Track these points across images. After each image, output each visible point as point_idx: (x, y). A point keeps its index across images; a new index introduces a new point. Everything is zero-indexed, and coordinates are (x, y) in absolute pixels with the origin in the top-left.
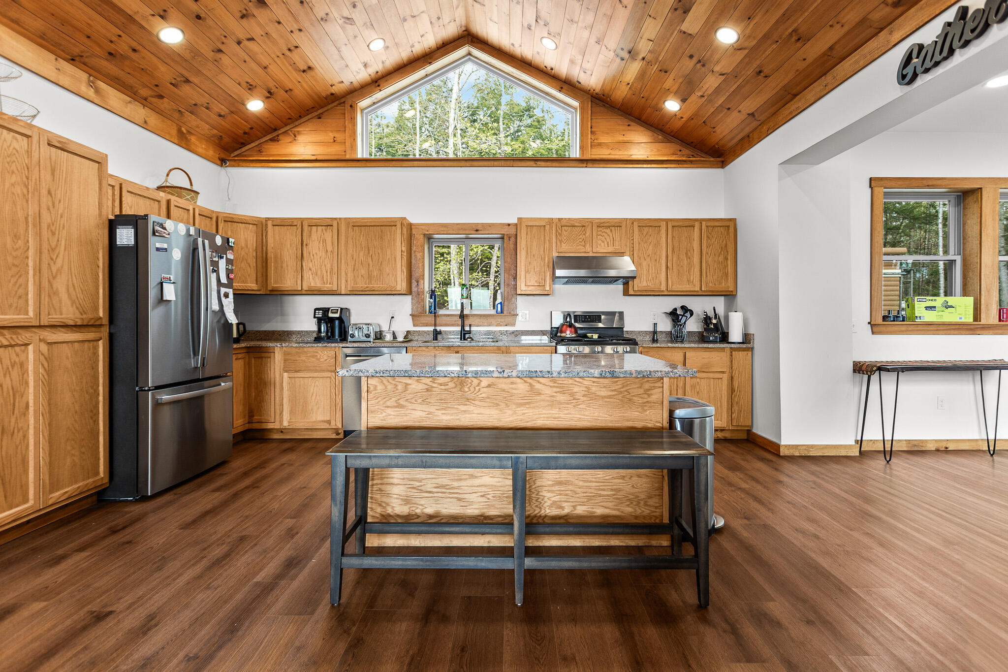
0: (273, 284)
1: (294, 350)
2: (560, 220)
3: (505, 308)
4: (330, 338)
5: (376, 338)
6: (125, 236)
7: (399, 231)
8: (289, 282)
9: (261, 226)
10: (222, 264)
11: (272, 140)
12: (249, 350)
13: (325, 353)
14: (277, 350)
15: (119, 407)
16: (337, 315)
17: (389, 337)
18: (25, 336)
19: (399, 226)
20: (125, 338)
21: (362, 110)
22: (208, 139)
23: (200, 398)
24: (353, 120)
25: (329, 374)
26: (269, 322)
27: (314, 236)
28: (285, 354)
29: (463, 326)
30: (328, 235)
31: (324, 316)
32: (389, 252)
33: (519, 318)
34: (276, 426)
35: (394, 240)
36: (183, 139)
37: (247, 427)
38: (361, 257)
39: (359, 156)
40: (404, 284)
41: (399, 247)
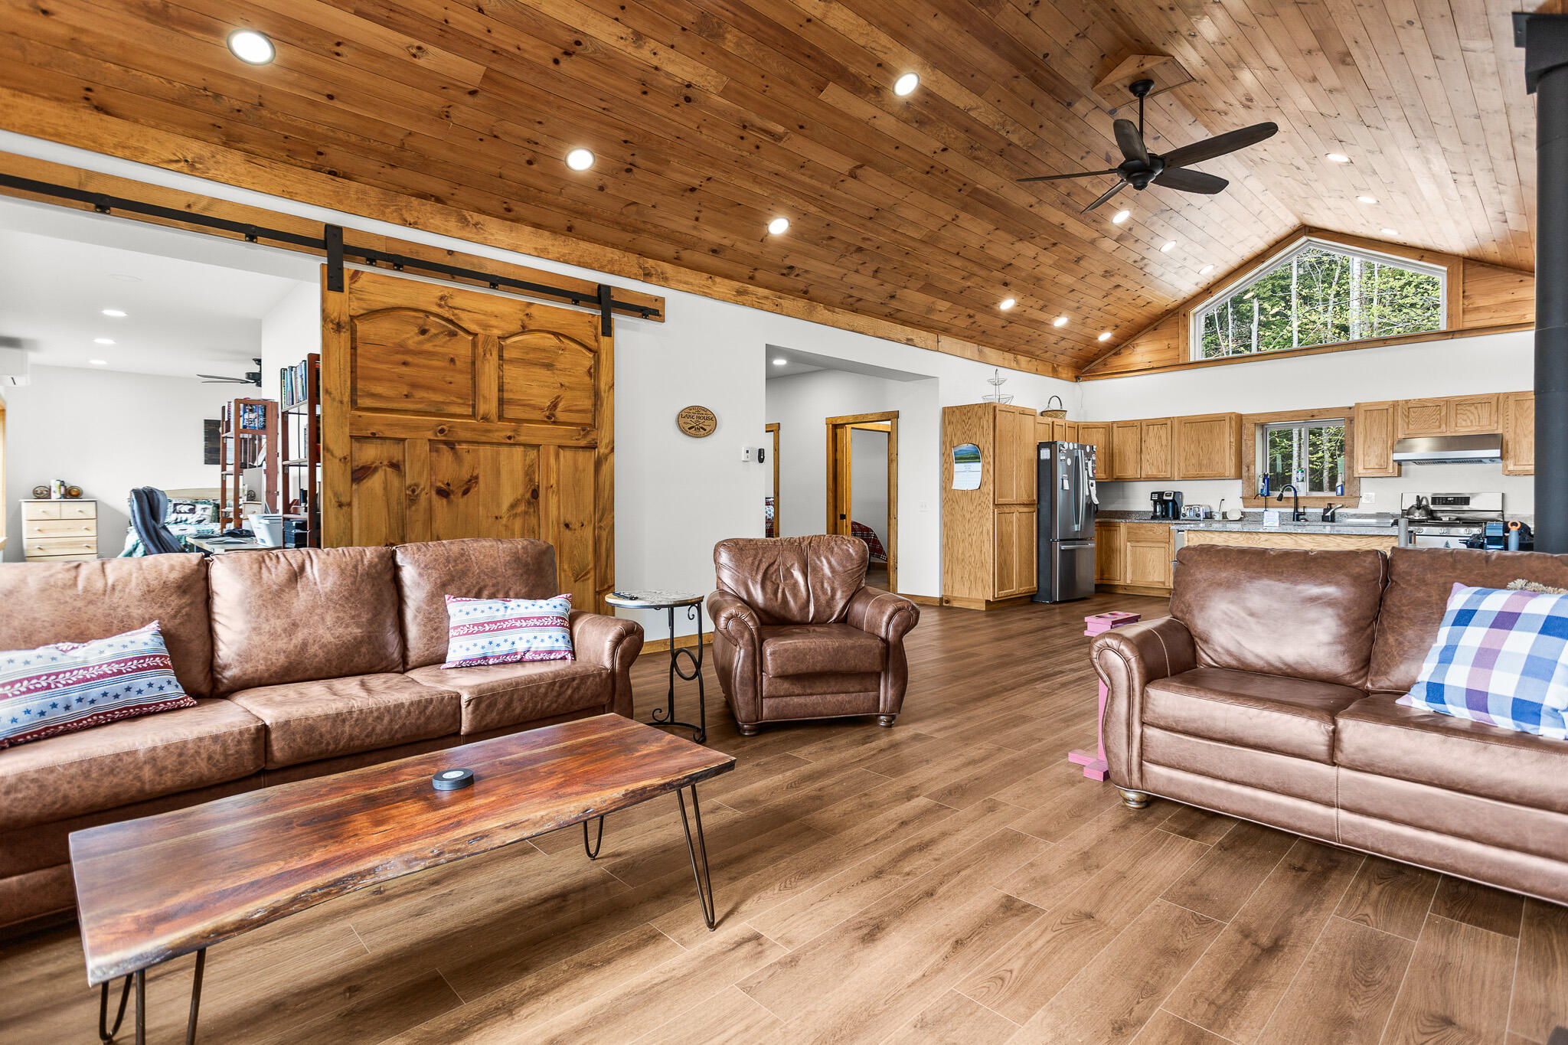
0: (1117, 474)
1: (1135, 526)
2: (1407, 402)
3: (1346, 491)
4: (1165, 516)
5: (1206, 517)
6: (1045, 454)
7: (1227, 424)
8: (1130, 472)
9: (1109, 428)
10: (1090, 463)
11: (1115, 354)
12: (1100, 524)
13: (1160, 528)
14: (1122, 525)
15: (1042, 549)
16: (1171, 498)
17: (1218, 517)
18: (1013, 509)
19: (1228, 421)
20: (1045, 510)
21: (1195, 315)
22: (1068, 366)
23: (1072, 551)
24: (1186, 327)
25: (1163, 545)
26: (1113, 503)
27: (1151, 434)
28: (1129, 528)
29: (1296, 508)
30: (1163, 433)
31: (1159, 499)
32: (1218, 443)
33: (1363, 500)
34: (1122, 583)
35: (1223, 433)
36: (1055, 373)
37: (1099, 582)
38: (1192, 449)
39: (1192, 360)
40: (1233, 471)
41: (1228, 439)
